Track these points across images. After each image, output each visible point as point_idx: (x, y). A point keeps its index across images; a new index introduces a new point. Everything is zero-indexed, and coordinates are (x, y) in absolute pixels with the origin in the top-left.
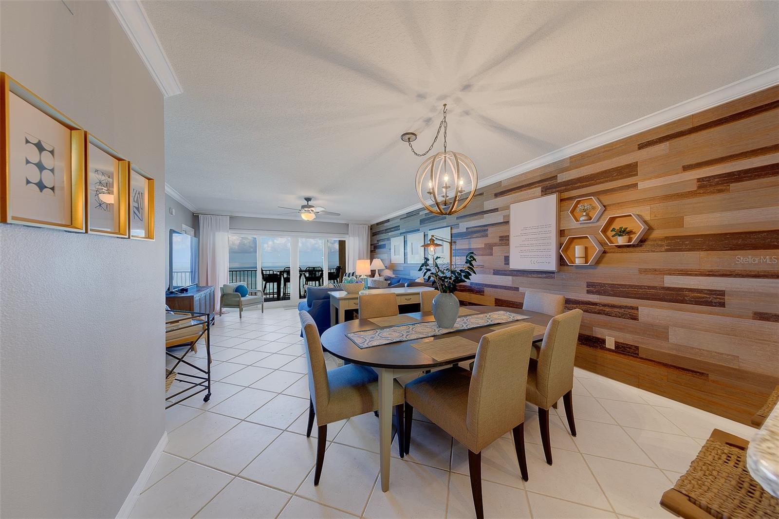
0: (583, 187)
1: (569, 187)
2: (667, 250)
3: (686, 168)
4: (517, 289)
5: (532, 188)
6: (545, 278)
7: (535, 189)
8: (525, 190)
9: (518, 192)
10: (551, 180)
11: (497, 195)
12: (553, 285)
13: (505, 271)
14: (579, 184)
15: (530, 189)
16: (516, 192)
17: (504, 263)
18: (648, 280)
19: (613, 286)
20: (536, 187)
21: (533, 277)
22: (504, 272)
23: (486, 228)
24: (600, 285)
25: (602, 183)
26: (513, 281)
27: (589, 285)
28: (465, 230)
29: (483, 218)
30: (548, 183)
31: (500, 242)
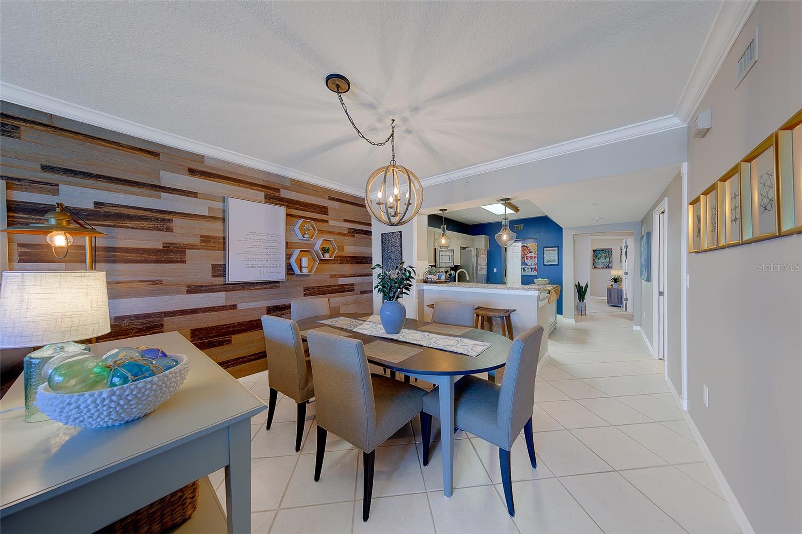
0: (301, 210)
1: (290, 205)
2: (340, 264)
3: (345, 221)
4: (234, 307)
5: (253, 189)
6: (270, 288)
7: (257, 192)
8: (244, 187)
9: (235, 185)
10: (275, 192)
11: (192, 172)
12: (277, 294)
13: (212, 285)
14: (297, 206)
15: (251, 189)
16: (231, 184)
17: (210, 274)
18: (332, 282)
19: (318, 287)
20: (258, 190)
21: (256, 289)
22: (210, 287)
23: (167, 217)
24: (312, 288)
25: (312, 212)
26: (226, 297)
27: (306, 289)
28: (91, 207)
29: (159, 197)
30: (271, 192)
31: (203, 245)
